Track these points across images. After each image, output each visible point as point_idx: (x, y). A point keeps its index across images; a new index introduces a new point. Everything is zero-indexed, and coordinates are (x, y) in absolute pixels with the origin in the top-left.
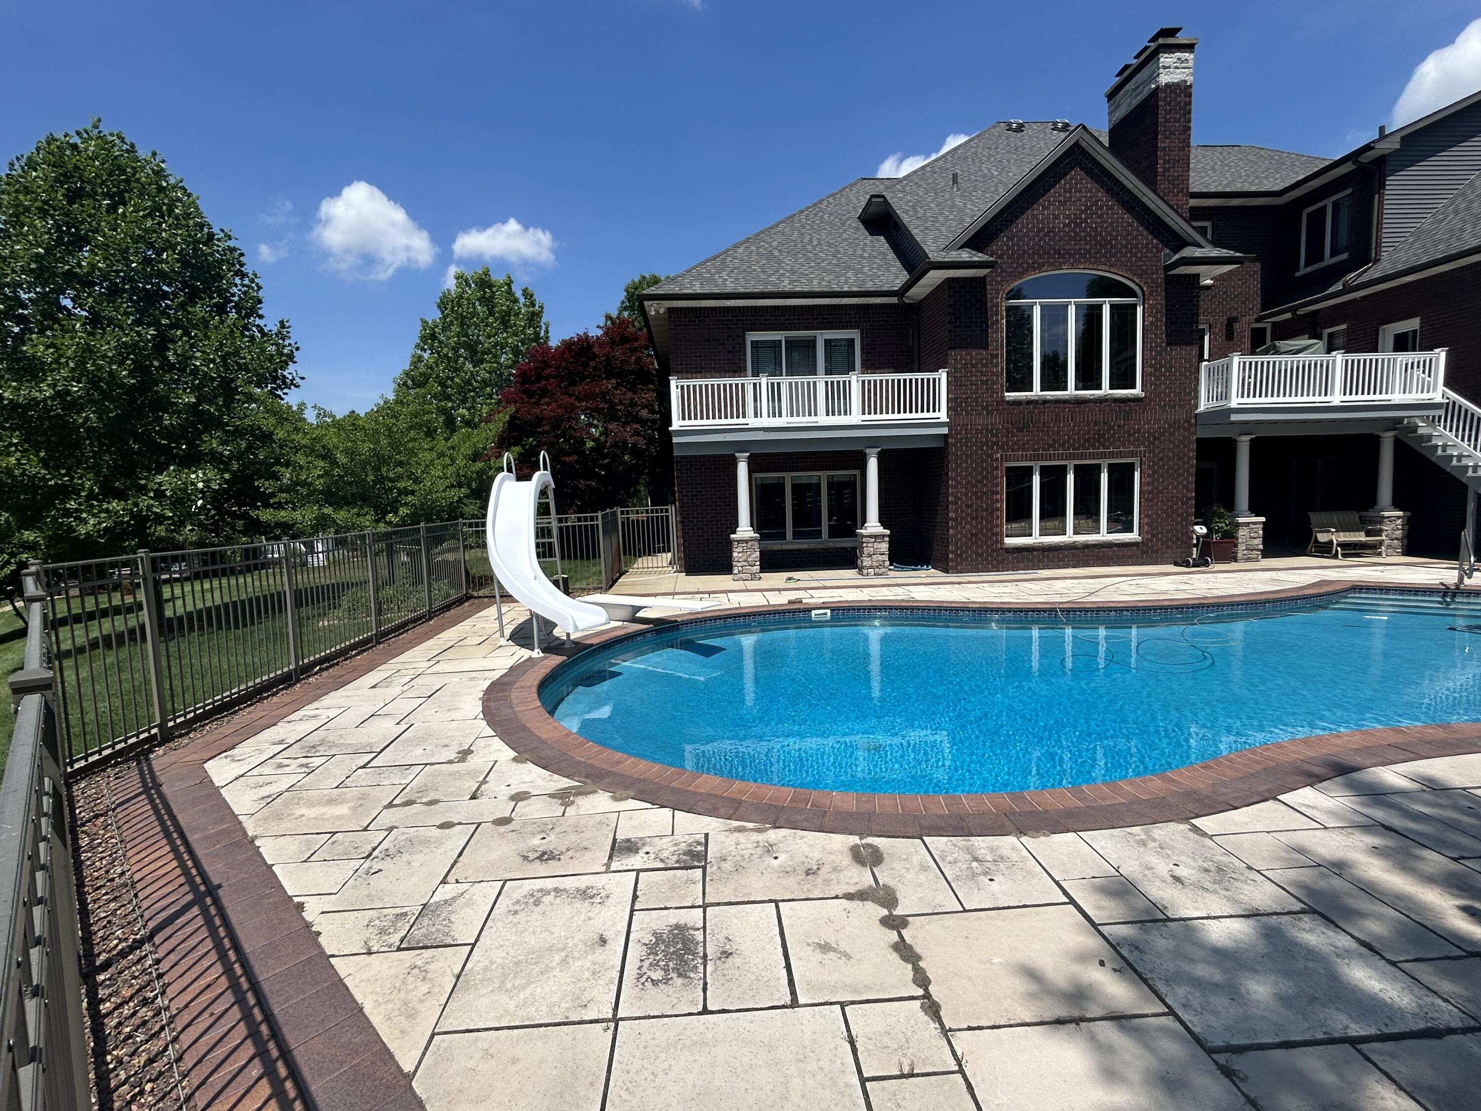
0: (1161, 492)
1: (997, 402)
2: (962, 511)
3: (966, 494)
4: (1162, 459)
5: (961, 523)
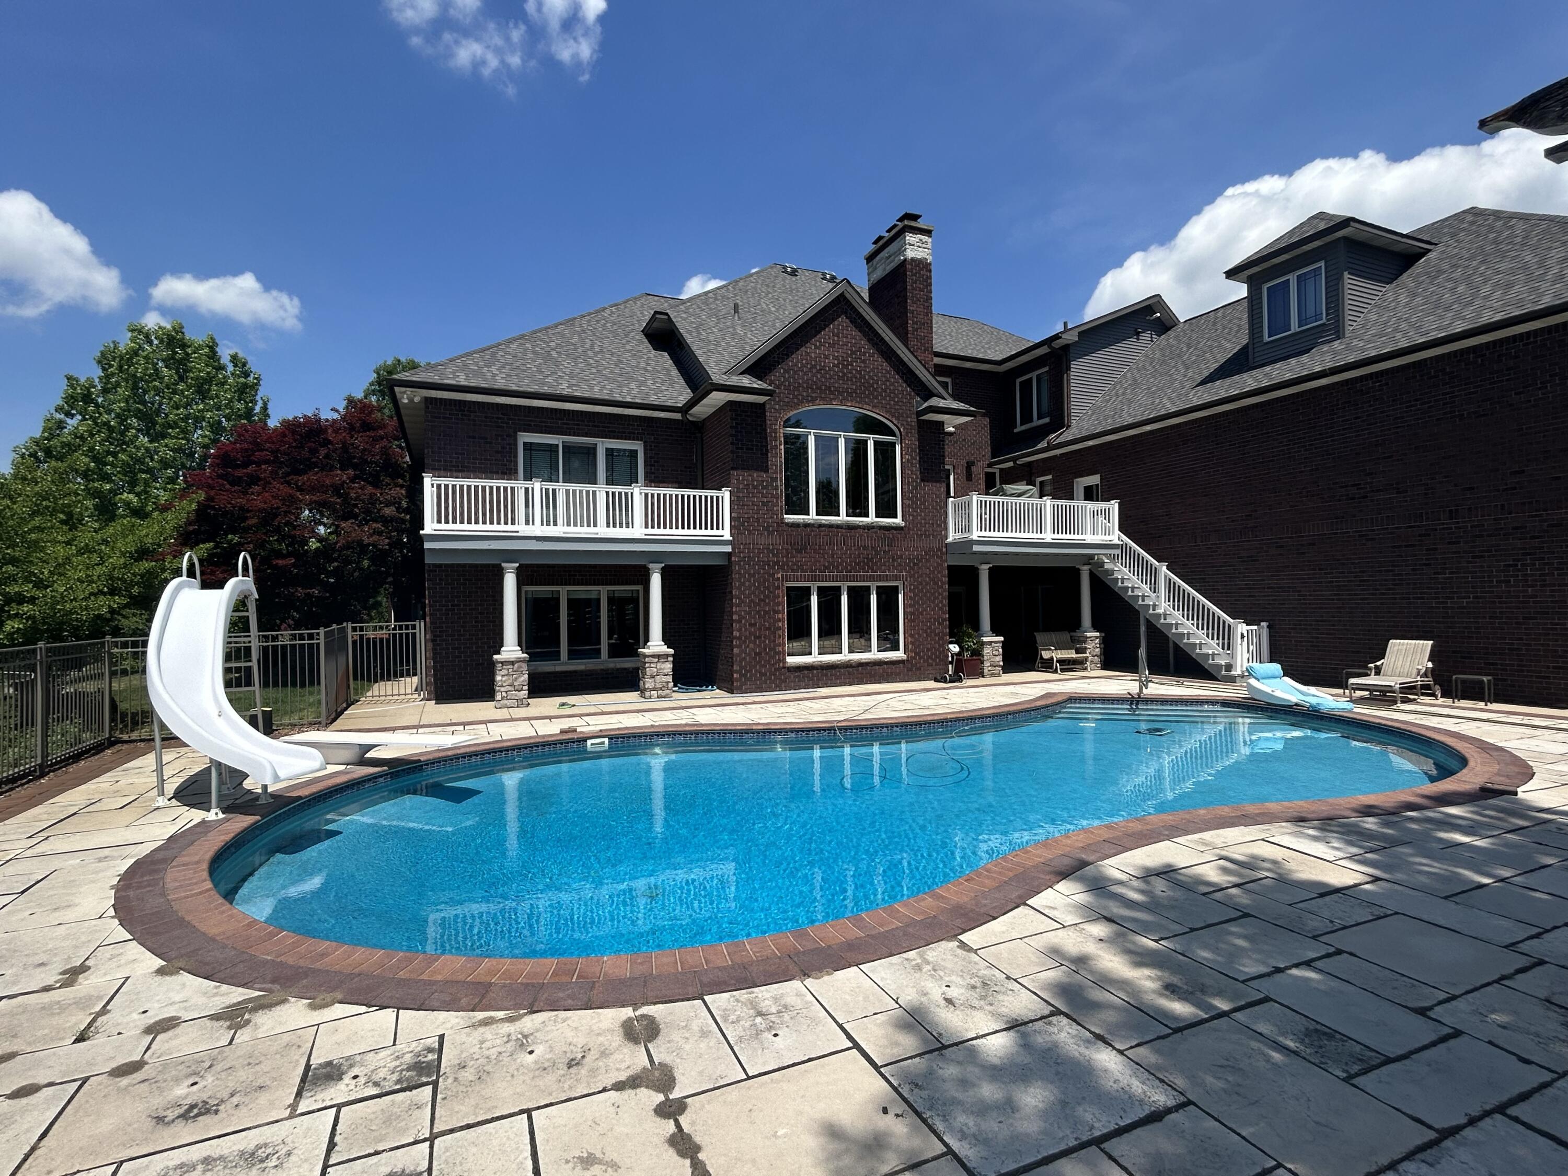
0: (921, 613)
1: (777, 523)
2: (746, 630)
4: (921, 583)
5: (745, 642)
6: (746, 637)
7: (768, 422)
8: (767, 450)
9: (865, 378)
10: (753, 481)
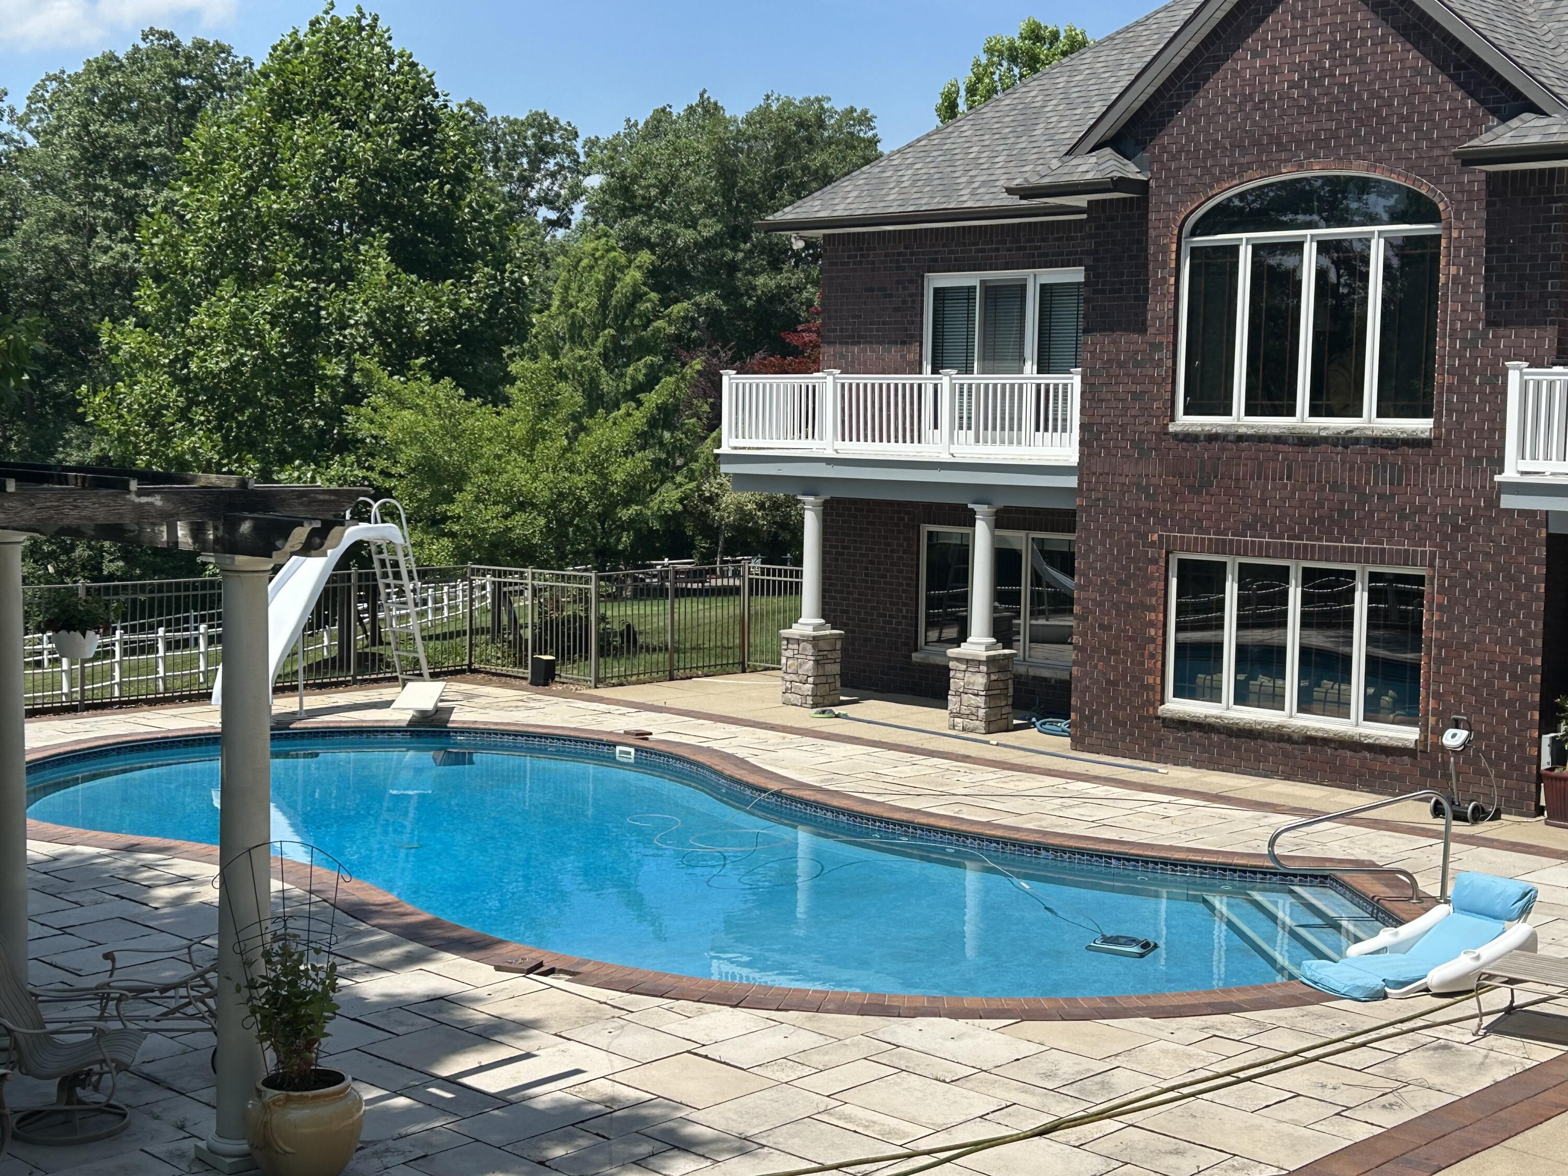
0: (1467, 647)
1: (1157, 434)
2: (1094, 635)
3: (1100, 604)
4: (1469, 575)
5: (1091, 658)
6: (1094, 649)
7: (1152, 233)
8: (1146, 290)
9: (1359, 98)
10: (1118, 353)
